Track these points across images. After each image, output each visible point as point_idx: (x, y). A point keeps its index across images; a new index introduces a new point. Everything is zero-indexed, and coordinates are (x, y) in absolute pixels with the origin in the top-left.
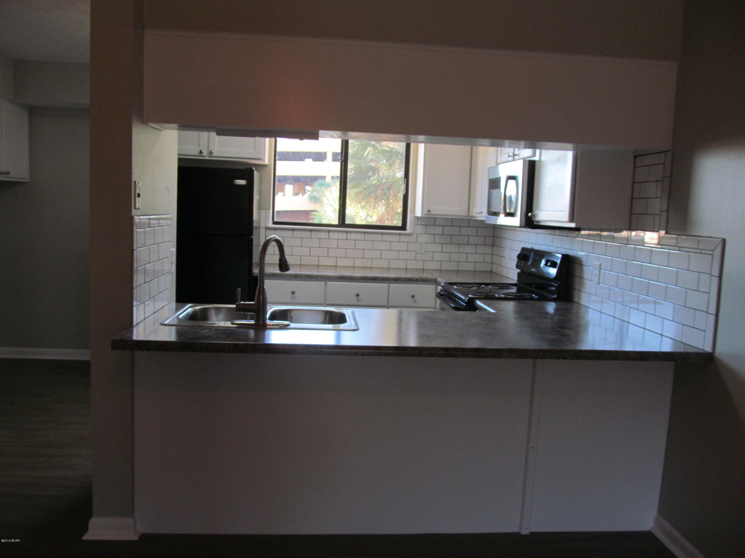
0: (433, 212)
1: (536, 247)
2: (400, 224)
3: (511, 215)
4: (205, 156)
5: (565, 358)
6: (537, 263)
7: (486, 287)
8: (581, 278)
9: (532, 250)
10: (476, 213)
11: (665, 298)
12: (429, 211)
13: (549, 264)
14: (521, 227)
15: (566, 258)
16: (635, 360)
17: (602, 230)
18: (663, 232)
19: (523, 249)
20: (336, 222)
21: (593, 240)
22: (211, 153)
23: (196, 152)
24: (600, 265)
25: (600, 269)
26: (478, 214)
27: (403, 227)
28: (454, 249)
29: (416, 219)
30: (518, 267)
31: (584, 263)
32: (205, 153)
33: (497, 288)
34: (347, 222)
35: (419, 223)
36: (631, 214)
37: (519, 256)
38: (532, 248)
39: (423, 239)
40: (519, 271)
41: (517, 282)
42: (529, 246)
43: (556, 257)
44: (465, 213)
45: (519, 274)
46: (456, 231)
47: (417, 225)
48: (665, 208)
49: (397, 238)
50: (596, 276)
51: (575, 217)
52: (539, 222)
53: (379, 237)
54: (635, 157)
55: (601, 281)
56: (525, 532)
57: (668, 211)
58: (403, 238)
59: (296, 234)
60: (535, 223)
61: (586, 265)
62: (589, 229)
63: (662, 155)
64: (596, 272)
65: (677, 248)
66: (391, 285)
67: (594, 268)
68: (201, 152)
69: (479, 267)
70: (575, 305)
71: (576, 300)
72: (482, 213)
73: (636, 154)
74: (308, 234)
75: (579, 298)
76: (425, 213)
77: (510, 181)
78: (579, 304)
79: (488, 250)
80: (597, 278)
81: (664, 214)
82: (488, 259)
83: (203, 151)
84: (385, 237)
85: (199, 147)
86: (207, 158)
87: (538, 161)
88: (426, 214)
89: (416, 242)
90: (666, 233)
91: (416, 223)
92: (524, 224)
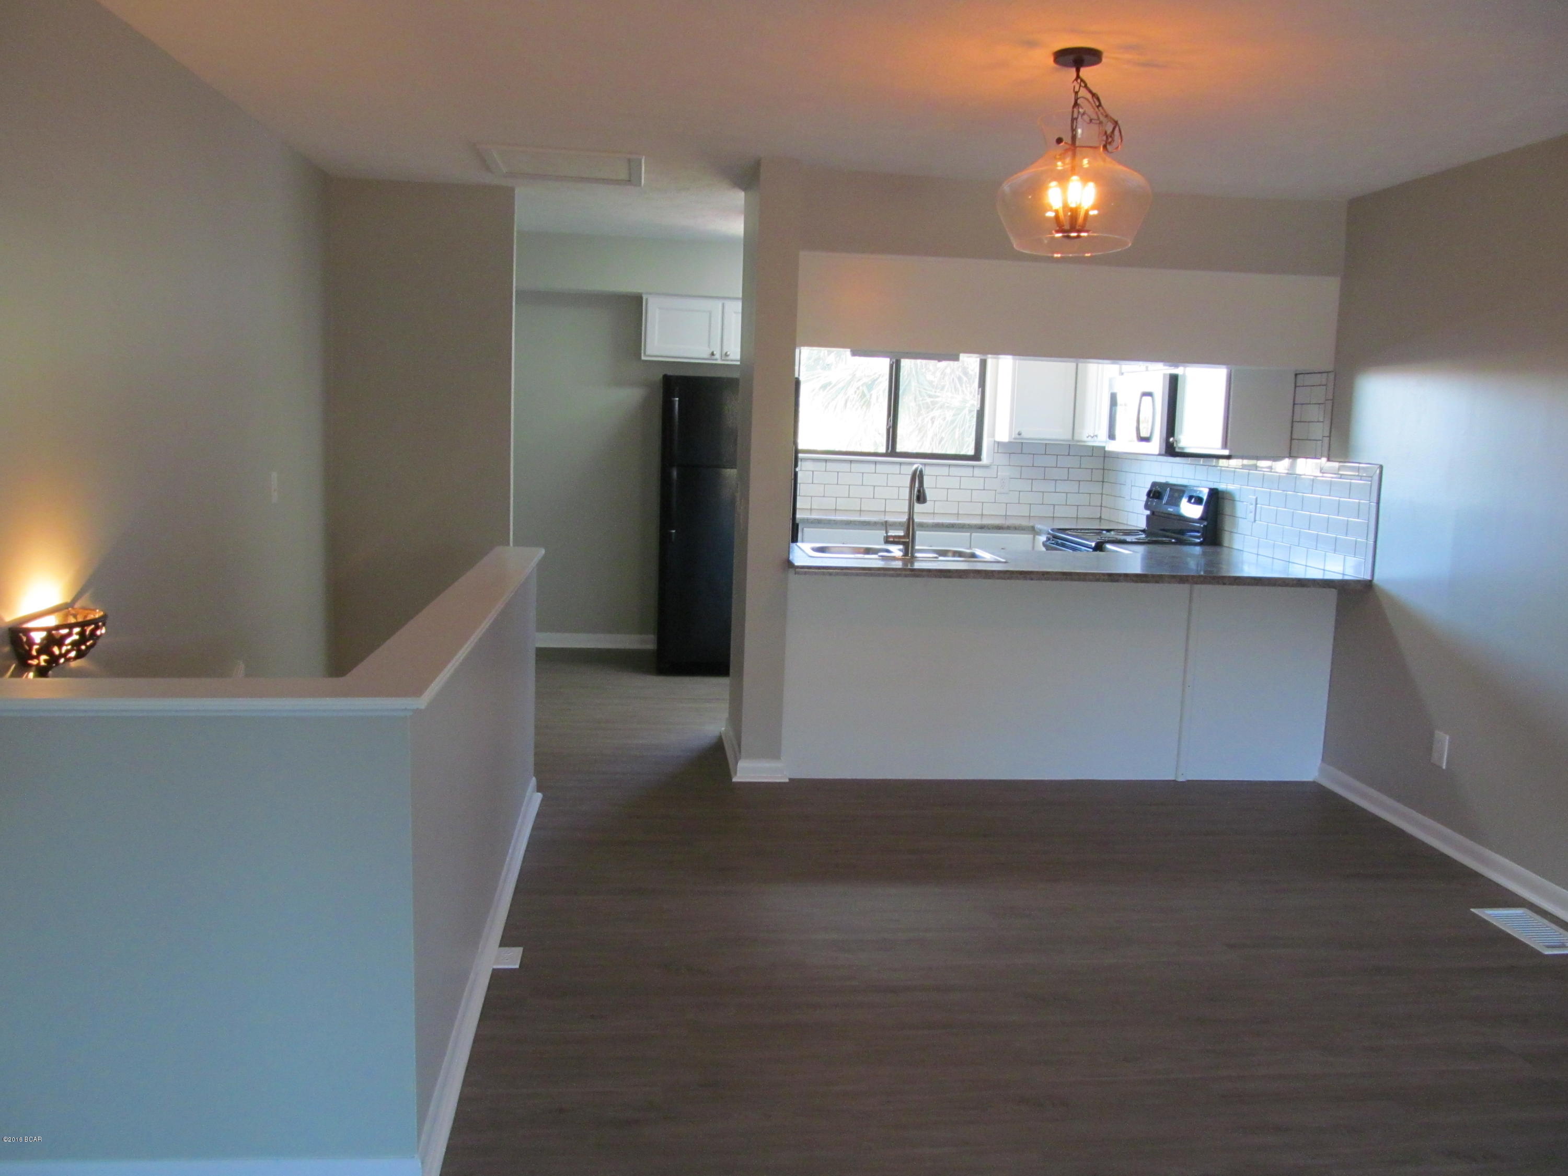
0: (1024, 435)
1: (1172, 481)
2: (971, 452)
3: (1147, 439)
4: (716, 360)
5: (1224, 584)
6: (1175, 502)
7: (1108, 533)
8: (1233, 516)
9: (1166, 485)
10: (1088, 437)
11: (1327, 531)
12: (1019, 434)
13: (1193, 501)
14: (1160, 455)
15: (1215, 494)
16: (1293, 586)
17: (1258, 458)
18: (1324, 460)
19: (1154, 484)
20: (882, 450)
21: (1247, 469)
22: (726, 355)
23: (706, 354)
24: (1256, 499)
25: (1256, 504)
26: (1090, 437)
27: (977, 456)
28: (1050, 487)
29: (996, 445)
30: (1147, 507)
31: (1237, 498)
32: (718, 356)
33: (1121, 534)
34: (900, 448)
35: (999, 451)
36: (1292, 439)
37: (1149, 494)
38: (1167, 482)
39: (1004, 473)
40: (1148, 512)
41: (1146, 528)
42: (1162, 480)
43: (1201, 492)
44: (1068, 436)
45: (1148, 517)
46: (1050, 461)
47: (998, 452)
48: (1327, 434)
49: (969, 471)
50: (1251, 512)
51: (1229, 444)
52: (1183, 448)
53: (945, 471)
54: (1296, 375)
55: (1257, 518)
56: (1181, 779)
57: (1330, 437)
58: (977, 472)
59: (830, 466)
60: (1177, 450)
61: (1239, 500)
62: (1243, 457)
63: (1325, 375)
64: (1252, 507)
65: (1359, 478)
66: (974, 534)
67: (1248, 503)
68: (713, 354)
69: (1084, 513)
70: (1225, 549)
71: (1226, 543)
72: (1096, 436)
73: (1298, 372)
74: (846, 467)
75: (1231, 540)
76: (1013, 436)
77: (1145, 398)
78: (1230, 548)
79: (1096, 488)
80: (1252, 515)
81: (1326, 440)
82: (1096, 500)
83: (715, 353)
84: (954, 471)
85: (709, 346)
86: (719, 362)
87: (1181, 375)
88: (1015, 439)
89: (997, 477)
90: (1329, 460)
91: (996, 451)
92: (1163, 452)
